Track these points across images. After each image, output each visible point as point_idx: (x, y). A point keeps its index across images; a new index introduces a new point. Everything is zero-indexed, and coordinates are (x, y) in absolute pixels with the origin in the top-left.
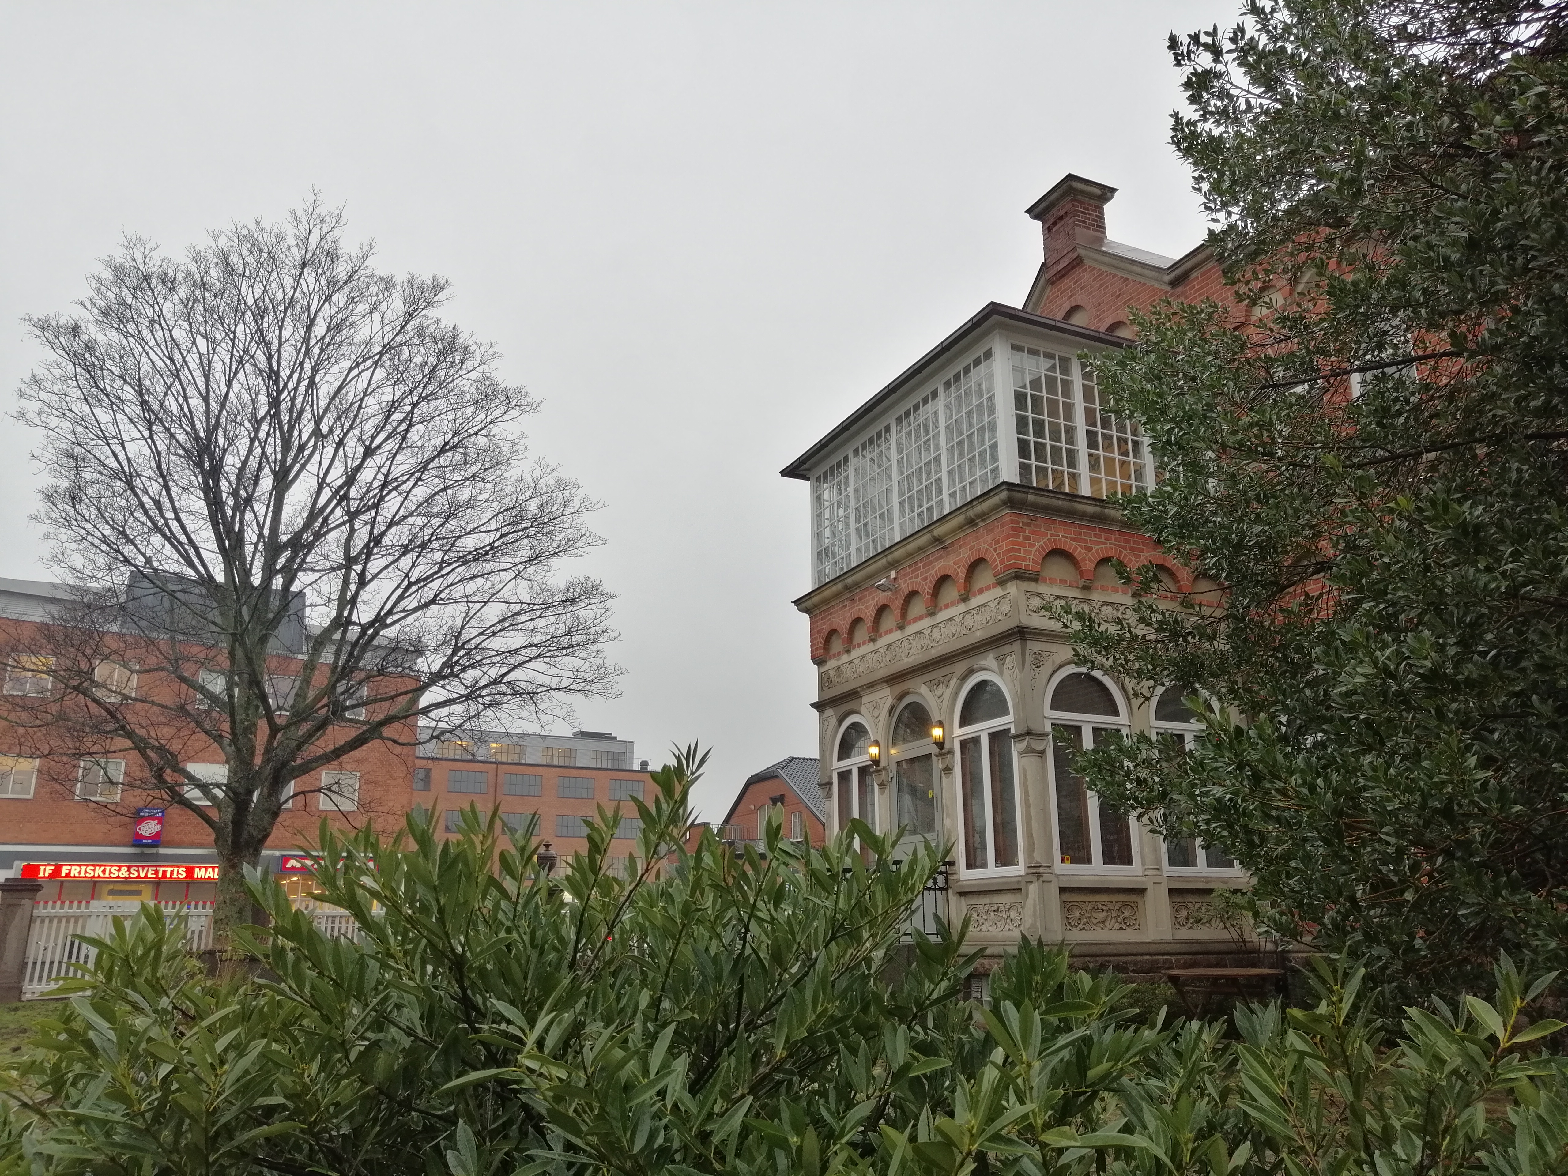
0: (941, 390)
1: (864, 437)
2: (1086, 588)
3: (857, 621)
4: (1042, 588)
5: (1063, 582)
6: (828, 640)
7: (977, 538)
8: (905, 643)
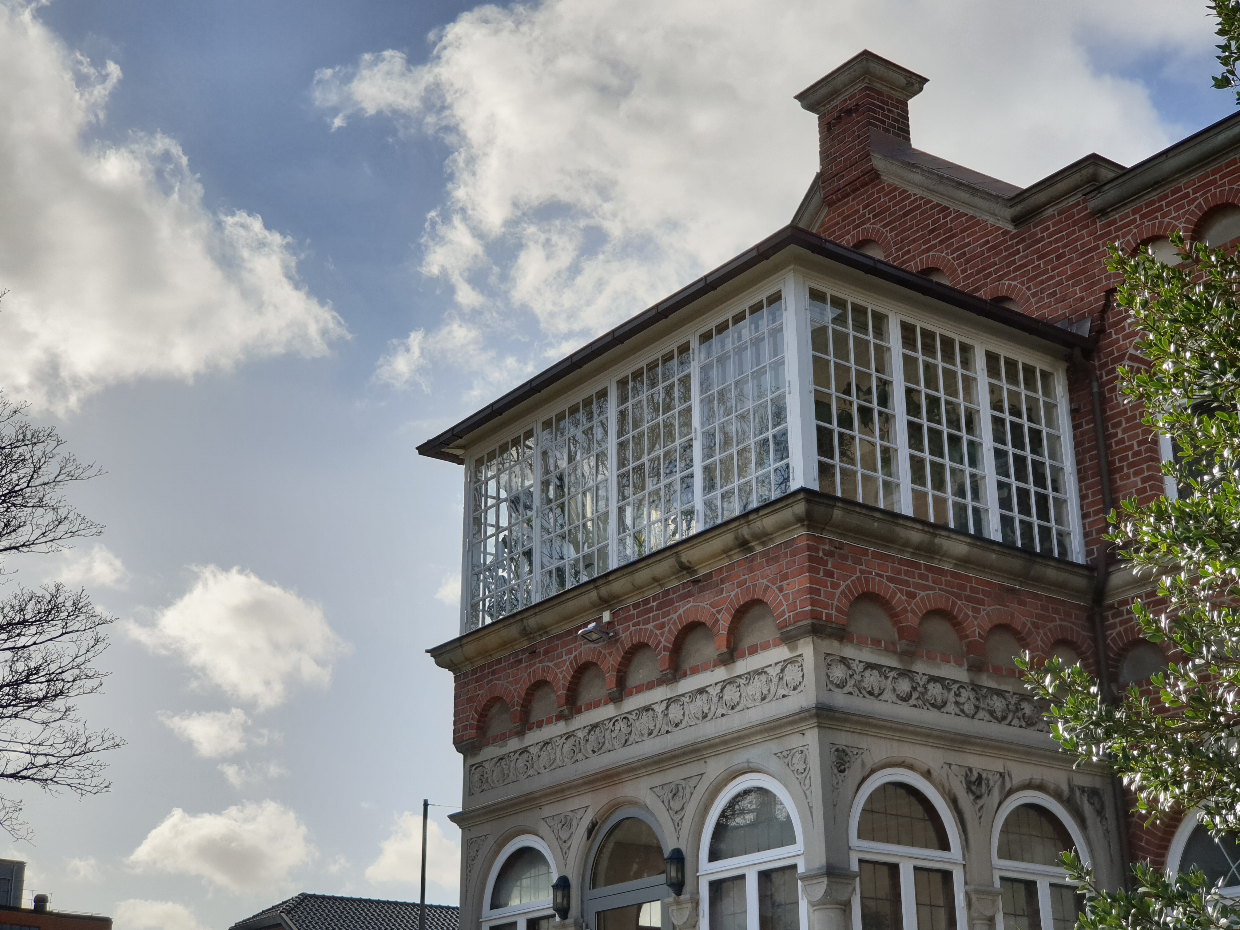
0: (694, 344)
1: (563, 404)
2: (908, 655)
3: (540, 685)
4: (849, 651)
5: (876, 642)
6: (484, 715)
7: (751, 570)
8: (621, 725)
